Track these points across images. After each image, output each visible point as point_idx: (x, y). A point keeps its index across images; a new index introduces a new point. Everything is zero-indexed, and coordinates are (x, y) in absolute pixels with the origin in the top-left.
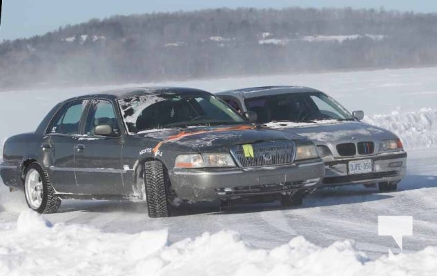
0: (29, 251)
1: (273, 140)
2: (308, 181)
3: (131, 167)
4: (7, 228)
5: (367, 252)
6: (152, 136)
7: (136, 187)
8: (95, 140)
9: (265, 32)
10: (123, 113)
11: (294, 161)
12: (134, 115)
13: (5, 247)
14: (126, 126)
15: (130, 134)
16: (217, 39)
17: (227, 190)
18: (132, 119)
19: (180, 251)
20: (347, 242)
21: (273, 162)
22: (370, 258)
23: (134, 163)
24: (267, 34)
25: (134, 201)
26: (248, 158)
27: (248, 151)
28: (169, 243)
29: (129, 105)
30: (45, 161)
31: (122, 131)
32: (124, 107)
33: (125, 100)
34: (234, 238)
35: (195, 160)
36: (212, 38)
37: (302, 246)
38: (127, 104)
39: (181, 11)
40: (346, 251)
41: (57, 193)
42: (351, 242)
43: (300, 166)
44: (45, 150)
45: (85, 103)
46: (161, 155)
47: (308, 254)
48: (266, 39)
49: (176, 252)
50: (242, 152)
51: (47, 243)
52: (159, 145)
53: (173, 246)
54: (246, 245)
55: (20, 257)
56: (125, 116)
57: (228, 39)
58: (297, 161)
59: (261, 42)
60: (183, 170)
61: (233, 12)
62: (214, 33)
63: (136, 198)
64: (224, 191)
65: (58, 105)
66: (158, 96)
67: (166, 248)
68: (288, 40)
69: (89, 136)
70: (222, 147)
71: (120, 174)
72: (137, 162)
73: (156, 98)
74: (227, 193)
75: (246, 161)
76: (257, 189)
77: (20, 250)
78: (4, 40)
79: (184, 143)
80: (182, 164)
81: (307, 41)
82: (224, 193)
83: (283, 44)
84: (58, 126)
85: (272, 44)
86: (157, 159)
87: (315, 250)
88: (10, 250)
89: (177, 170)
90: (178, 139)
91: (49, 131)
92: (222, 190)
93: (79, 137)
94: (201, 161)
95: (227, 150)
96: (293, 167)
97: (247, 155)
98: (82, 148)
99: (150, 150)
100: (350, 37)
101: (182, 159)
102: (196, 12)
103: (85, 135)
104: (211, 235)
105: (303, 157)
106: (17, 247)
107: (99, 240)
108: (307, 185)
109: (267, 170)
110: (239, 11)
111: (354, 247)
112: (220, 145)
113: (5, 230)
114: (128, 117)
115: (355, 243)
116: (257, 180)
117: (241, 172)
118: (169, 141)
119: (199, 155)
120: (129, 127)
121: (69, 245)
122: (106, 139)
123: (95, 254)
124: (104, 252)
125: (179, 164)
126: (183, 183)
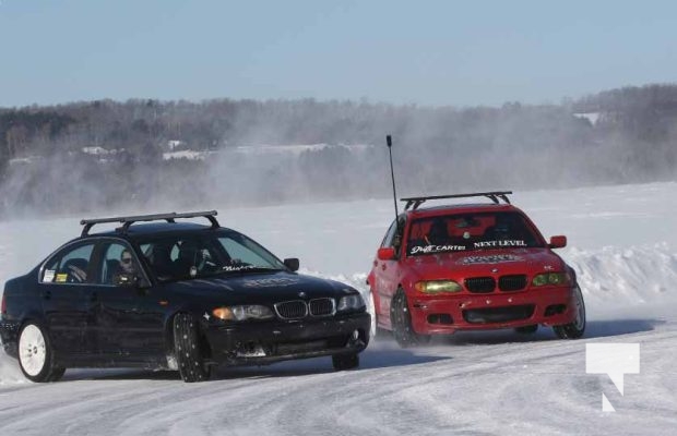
9: (174, 139)
16: (94, 150)
24: (177, 143)
36: (86, 150)
48: (174, 152)
57: (113, 151)
59: (167, 156)
62: (90, 142)
68: (211, 153)
81: (243, 154)
83: (203, 158)
85: (184, 159)
100: (311, 147)
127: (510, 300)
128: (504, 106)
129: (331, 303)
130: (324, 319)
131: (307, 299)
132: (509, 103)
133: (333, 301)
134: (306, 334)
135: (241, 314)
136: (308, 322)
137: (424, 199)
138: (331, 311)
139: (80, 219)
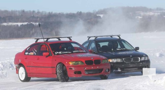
127: (98, 67)
128: (77, 13)
129: (138, 58)
130: (136, 63)
131: (132, 57)
132: (78, 12)
133: (139, 58)
134: (131, 66)
135: (115, 61)
136: (132, 63)
137: (49, 38)
138: (138, 60)
139: (87, 36)
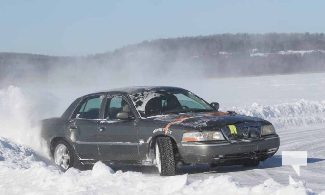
0: (100, 189)
1: (247, 121)
2: (270, 150)
3: (145, 141)
4: (86, 174)
5: (313, 189)
6: (160, 120)
7: (149, 155)
8: (114, 123)
9: (255, 48)
10: (135, 104)
11: (262, 136)
12: (142, 105)
13: (85, 186)
14: (139, 113)
15: (142, 118)
16: (224, 53)
17: (220, 156)
18: (142, 108)
19: (194, 188)
20: (301, 182)
21: (249, 137)
22: (315, 192)
23: (148, 139)
24: (255, 50)
25: (146, 165)
26: (233, 134)
27: (233, 129)
28: (188, 183)
29: (138, 99)
30: (72, 138)
31: (136, 116)
32: (135, 100)
33: (134, 95)
34: (229, 180)
35: (197, 136)
36: (220, 53)
37: (272, 185)
38: (136, 98)
39: (201, 36)
40: (300, 187)
41: (81, 159)
42: (303, 182)
43: (266, 139)
44: (72, 131)
45: (102, 98)
46: (170, 133)
47: (276, 190)
48: (254, 53)
49: (192, 189)
50: (229, 130)
51: (111, 183)
52: (168, 126)
53: (190, 185)
54: (237, 185)
55: (94, 193)
56: (137, 106)
57: (231, 53)
58: (263, 136)
59: (252, 55)
60: (189, 142)
61: (234, 36)
62: (222, 49)
63: (149, 163)
64: (218, 157)
65: (79, 99)
66: (155, 92)
67: (187, 186)
68: (269, 53)
69: (108, 120)
70: (214, 126)
71: (136, 146)
72: (151, 137)
73: (154, 93)
74: (220, 159)
75: (232, 136)
76: (239, 156)
77: (94, 188)
78: (88, 55)
79: (186, 124)
80: (188, 139)
81: (281, 54)
82: (218, 159)
83: (266, 56)
84: (81, 113)
85: (258, 56)
86: (167, 136)
87: (281, 187)
88: (87, 188)
89: (184, 143)
90: (181, 122)
91: (74, 117)
92: (217, 157)
93: (100, 121)
94: (202, 137)
95: (219, 129)
96: (261, 140)
97: (232, 132)
98: (103, 129)
99: (161, 129)
100: (308, 51)
101: (188, 135)
102: (210, 36)
103: (104, 120)
104: (214, 178)
105: (267, 133)
106: (92, 186)
107: (144, 181)
108: (269, 152)
109: (246, 142)
110: (238, 35)
111: (305, 185)
112: (213, 125)
113: (84, 175)
114: (139, 107)
115: (306, 183)
116: (239, 150)
117: (229, 144)
118: (175, 123)
119: (201, 133)
120: (140, 114)
121: (125, 185)
122: (124, 122)
123: (141, 190)
124: (146, 189)
125: (186, 139)
126: (189, 152)
